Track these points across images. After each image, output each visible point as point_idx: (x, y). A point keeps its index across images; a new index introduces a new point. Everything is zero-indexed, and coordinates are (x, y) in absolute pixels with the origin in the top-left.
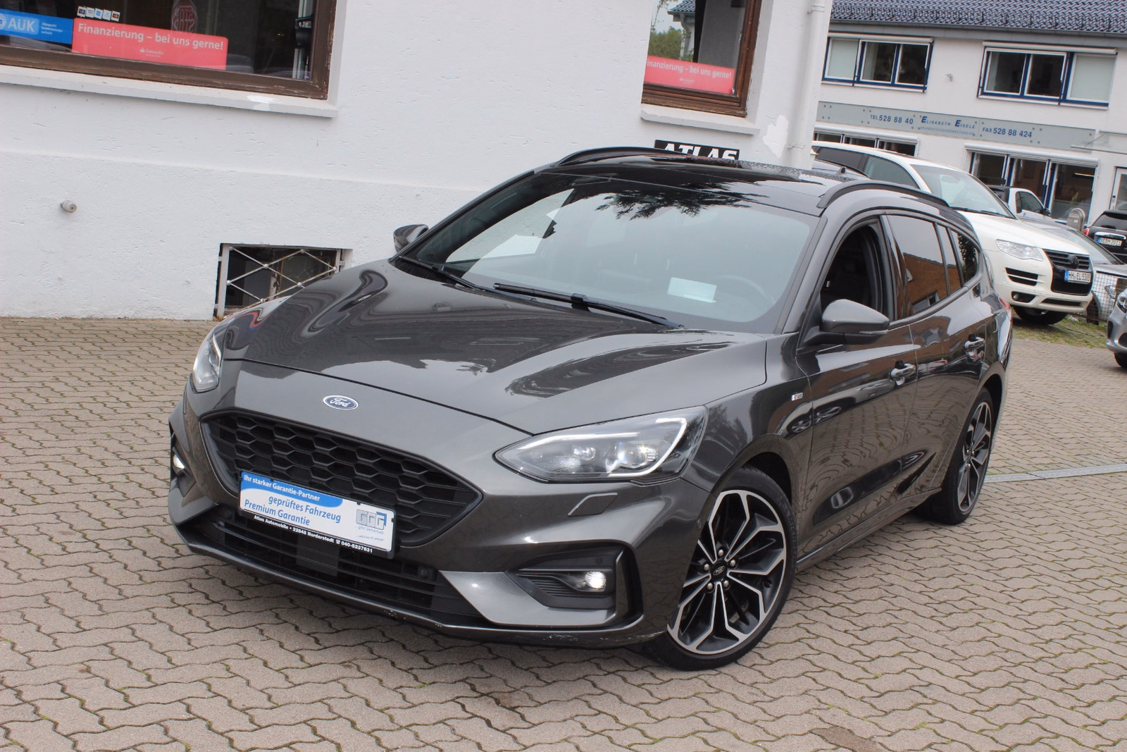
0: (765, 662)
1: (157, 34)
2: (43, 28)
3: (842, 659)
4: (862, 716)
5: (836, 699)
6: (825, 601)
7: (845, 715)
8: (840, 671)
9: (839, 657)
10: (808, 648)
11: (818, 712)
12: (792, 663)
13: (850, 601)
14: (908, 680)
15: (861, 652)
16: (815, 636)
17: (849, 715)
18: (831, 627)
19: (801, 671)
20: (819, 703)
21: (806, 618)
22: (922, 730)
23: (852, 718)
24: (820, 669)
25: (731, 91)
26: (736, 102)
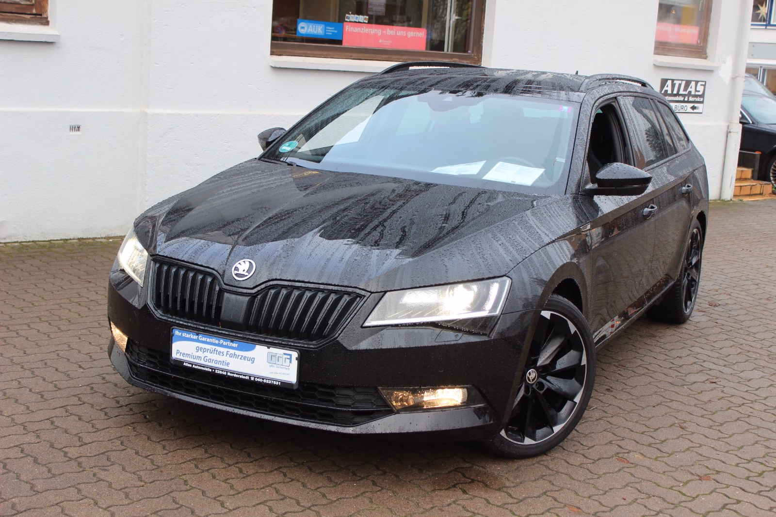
1: (388, 29)
2: (327, 30)
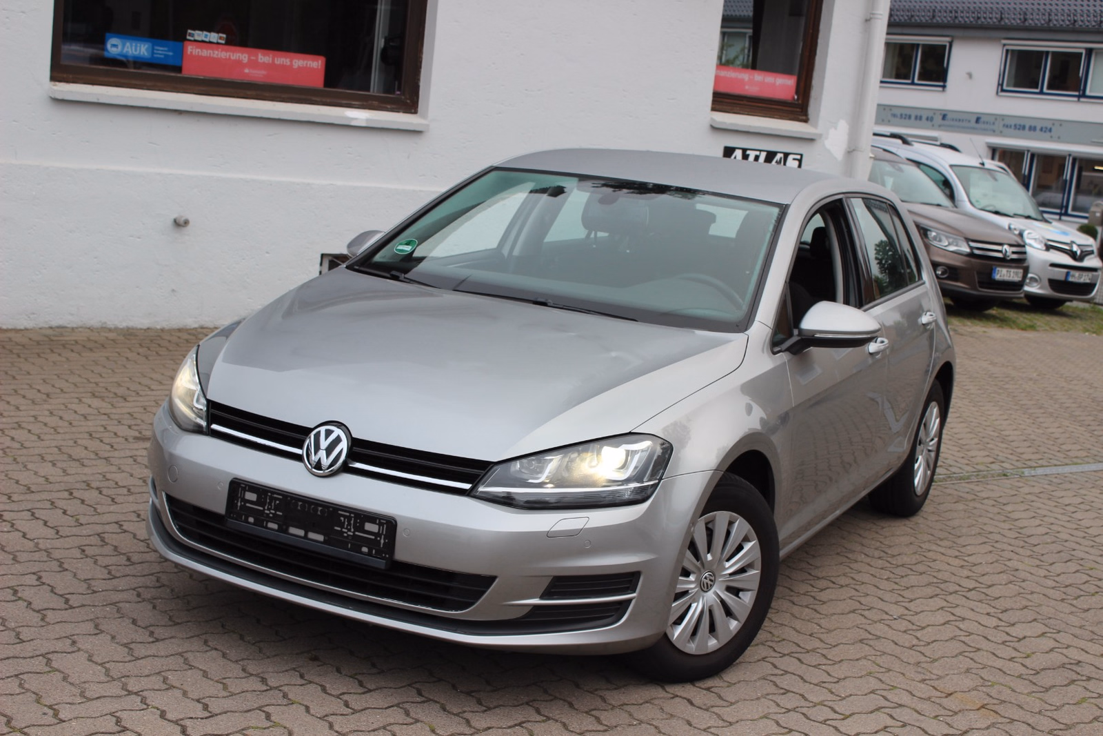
0: (922, 643)
1: (260, 54)
2: (156, 51)
3: (993, 639)
4: (1026, 692)
5: (997, 677)
6: (960, 586)
7: (1009, 691)
8: (993, 651)
9: (989, 637)
10: (958, 630)
11: (985, 689)
12: (948, 644)
13: (983, 586)
14: (1056, 658)
15: (1008, 634)
16: (960, 619)
17: (1013, 691)
18: (973, 610)
19: (957, 651)
20: (982, 681)
21: (948, 602)
22: (1085, 705)
23: (1017, 694)
24: (974, 650)
25: (794, 98)
26: (798, 108)
